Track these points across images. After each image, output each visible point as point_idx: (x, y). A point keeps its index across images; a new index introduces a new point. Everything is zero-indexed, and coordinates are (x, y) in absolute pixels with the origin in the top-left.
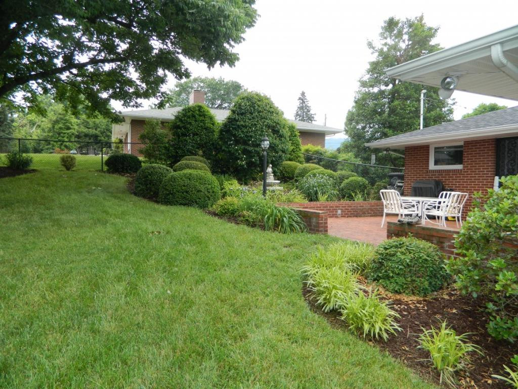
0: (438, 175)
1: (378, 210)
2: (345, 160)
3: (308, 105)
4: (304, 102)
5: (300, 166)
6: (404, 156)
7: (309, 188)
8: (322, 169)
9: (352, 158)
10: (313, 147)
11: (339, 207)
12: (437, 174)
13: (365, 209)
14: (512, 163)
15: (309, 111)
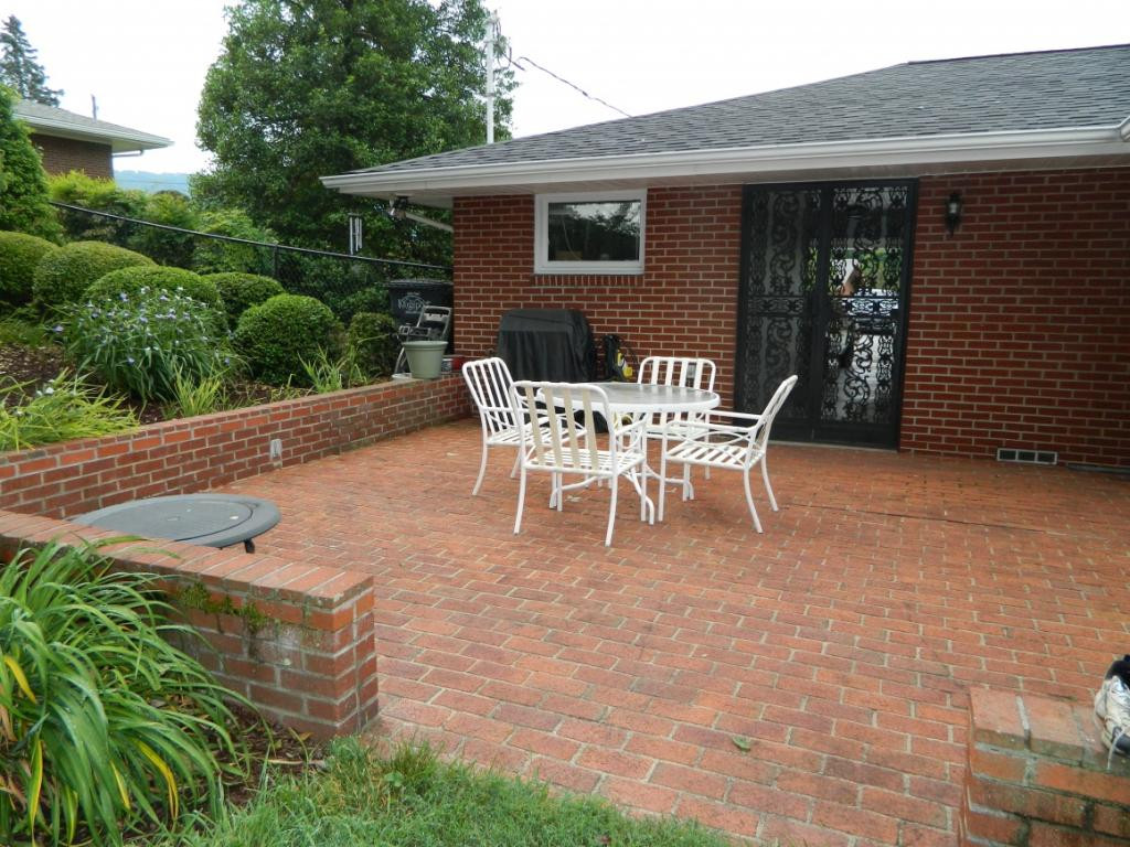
0: (567, 291)
1: (399, 417)
2: (219, 231)
3: (35, 61)
4: (18, 51)
5: (55, 252)
6: (449, 229)
7: (120, 350)
8: (148, 266)
9: (247, 226)
10: (89, 181)
11: (275, 427)
12: (563, 288)
13: (360, 417)
14: (784, 262)
15: (40, 81)
